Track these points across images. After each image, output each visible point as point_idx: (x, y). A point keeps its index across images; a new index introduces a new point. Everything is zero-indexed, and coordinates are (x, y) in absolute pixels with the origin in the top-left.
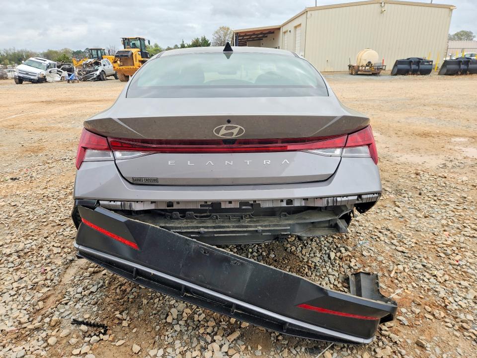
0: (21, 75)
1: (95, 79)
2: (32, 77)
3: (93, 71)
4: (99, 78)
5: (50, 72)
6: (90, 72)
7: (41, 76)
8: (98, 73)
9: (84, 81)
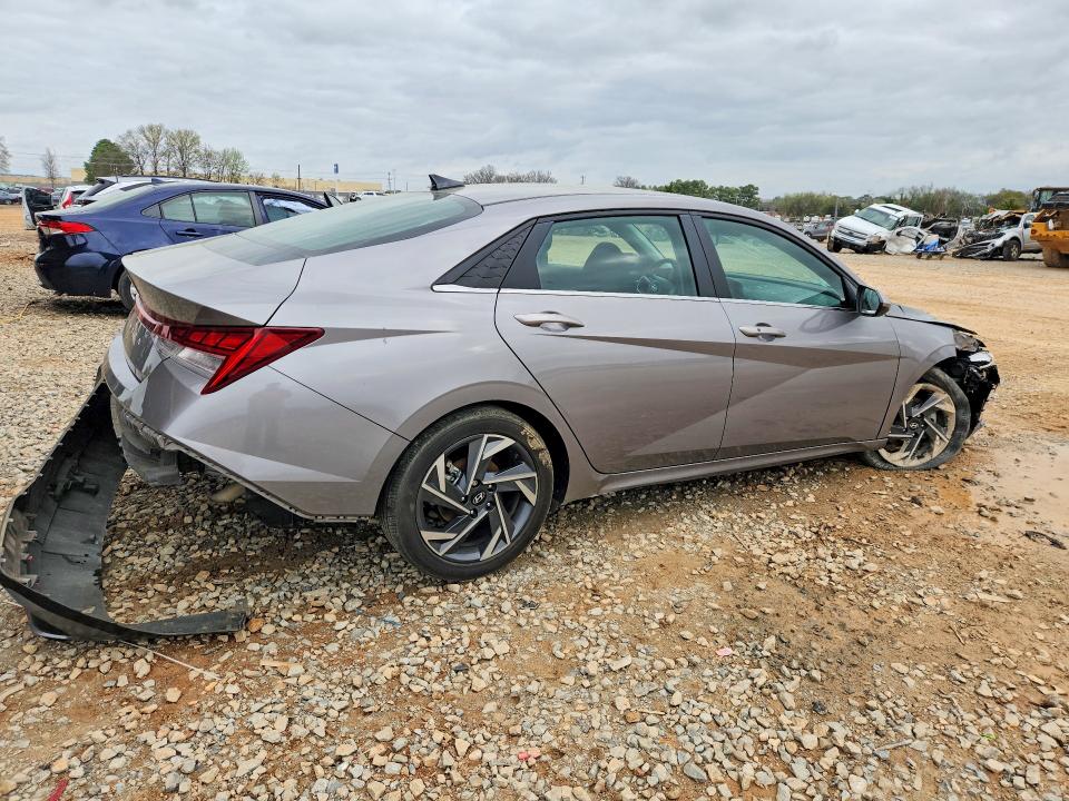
0: (840, 236)
1: (985, 254)
2: (858, 241)
3: (989, 238)
4: (997, 255)
5: (898, 234)
6: (982, 238)
7: (874, 241)
8: (998, 242)
9: (961, 257)
